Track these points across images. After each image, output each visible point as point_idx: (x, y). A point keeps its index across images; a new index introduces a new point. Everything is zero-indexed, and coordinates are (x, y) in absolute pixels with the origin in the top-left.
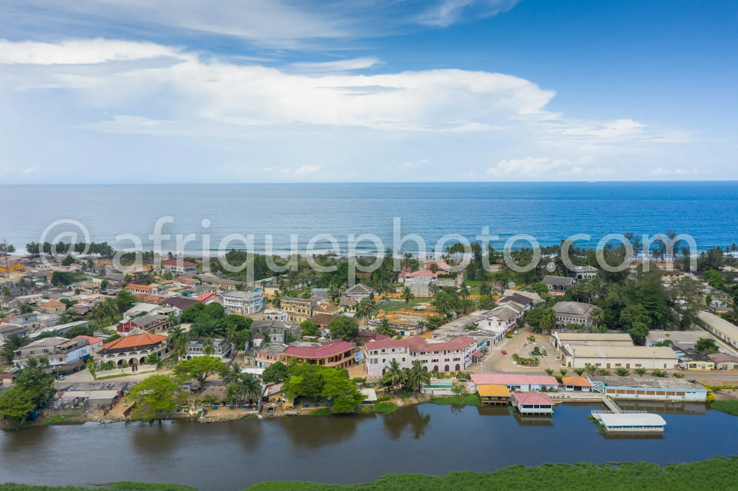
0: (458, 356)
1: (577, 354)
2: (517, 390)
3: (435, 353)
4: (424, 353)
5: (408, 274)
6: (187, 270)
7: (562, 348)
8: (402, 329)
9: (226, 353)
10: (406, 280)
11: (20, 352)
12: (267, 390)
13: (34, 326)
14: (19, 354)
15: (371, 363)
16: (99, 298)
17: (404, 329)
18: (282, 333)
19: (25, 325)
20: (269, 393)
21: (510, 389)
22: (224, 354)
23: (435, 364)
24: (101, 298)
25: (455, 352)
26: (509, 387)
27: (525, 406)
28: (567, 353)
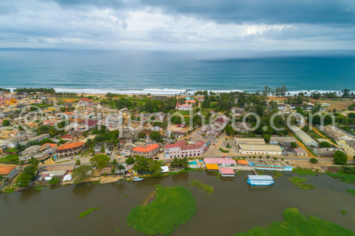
0: (199, 150)
1: (244, 149)
2: (221, 165)
3: (190, 149)
4: (186, 149)
5: (179, 106)
6: (89, 103)
7: (238, 146)
8: (177, 135)
9: (109, 148)
10: (179, 108)
11: (22, 154)
12: (127, 167)
13: (25, 136)
14: (21, 154)
15: (166, 154)
16: (52, 118)
17: (178, 135)
18: (131, 139)
19: (21, 136)
20: (128, 169)
21: (218, 165)
22: (108, 150)
23: (190, 153)
24: (53, 118)
25: (198, 148)
26: (218, 164)
27: (224, 174)
28: (240, 148)
